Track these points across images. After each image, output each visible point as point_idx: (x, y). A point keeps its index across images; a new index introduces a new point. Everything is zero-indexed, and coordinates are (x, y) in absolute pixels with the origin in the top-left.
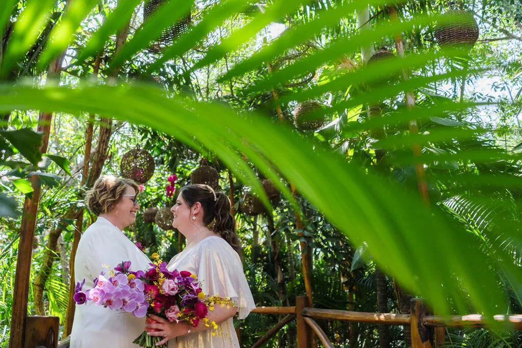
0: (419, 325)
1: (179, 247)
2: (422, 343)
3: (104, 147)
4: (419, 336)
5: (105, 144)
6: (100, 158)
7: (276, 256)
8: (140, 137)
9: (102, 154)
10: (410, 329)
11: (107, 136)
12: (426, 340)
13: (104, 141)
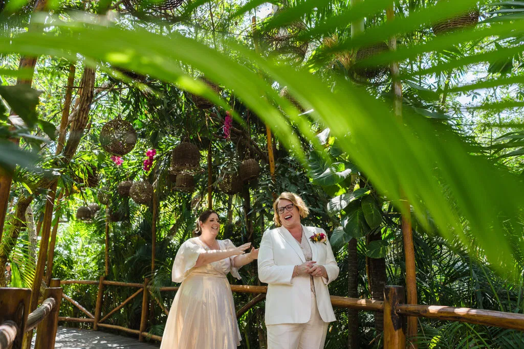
0: (392, 313)
1: (154, 222)
2: (394, 330)
3: (84, 116)
4: (392, 323)
5: (85, 112)
6: (79, 126)
7: (250, 236)
8: (122, 108)
9: (81, 123)
10: (383, 316)
11: (88, 104)
12: (399, 328)
13: (84, 109)
